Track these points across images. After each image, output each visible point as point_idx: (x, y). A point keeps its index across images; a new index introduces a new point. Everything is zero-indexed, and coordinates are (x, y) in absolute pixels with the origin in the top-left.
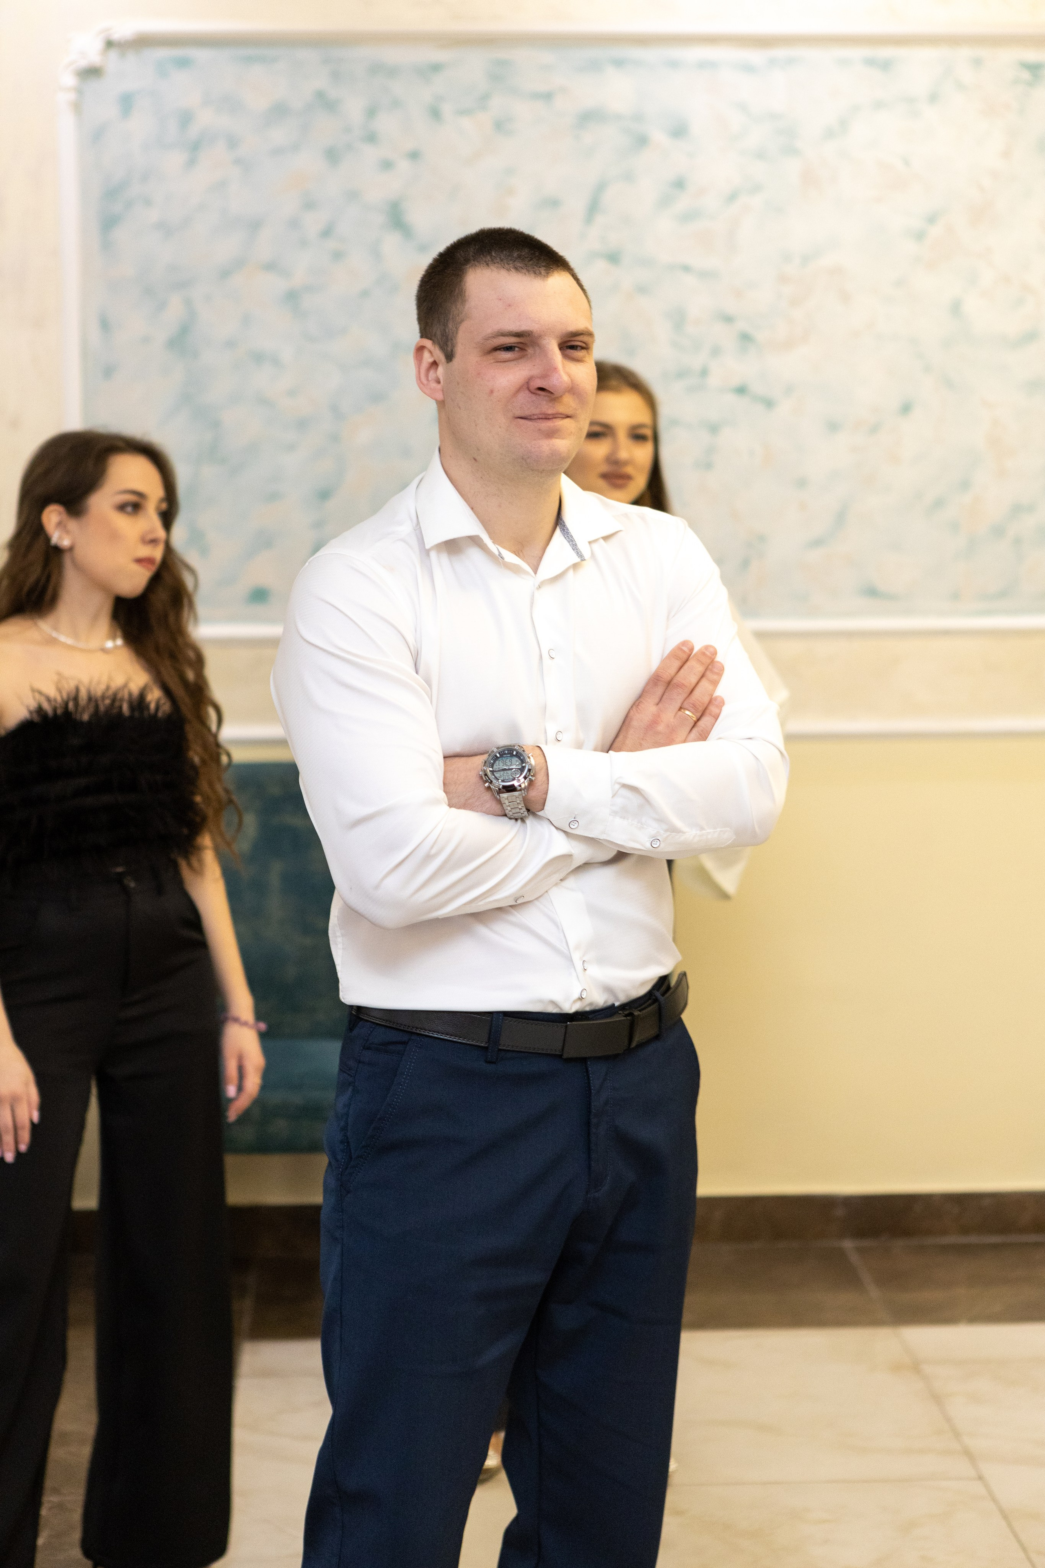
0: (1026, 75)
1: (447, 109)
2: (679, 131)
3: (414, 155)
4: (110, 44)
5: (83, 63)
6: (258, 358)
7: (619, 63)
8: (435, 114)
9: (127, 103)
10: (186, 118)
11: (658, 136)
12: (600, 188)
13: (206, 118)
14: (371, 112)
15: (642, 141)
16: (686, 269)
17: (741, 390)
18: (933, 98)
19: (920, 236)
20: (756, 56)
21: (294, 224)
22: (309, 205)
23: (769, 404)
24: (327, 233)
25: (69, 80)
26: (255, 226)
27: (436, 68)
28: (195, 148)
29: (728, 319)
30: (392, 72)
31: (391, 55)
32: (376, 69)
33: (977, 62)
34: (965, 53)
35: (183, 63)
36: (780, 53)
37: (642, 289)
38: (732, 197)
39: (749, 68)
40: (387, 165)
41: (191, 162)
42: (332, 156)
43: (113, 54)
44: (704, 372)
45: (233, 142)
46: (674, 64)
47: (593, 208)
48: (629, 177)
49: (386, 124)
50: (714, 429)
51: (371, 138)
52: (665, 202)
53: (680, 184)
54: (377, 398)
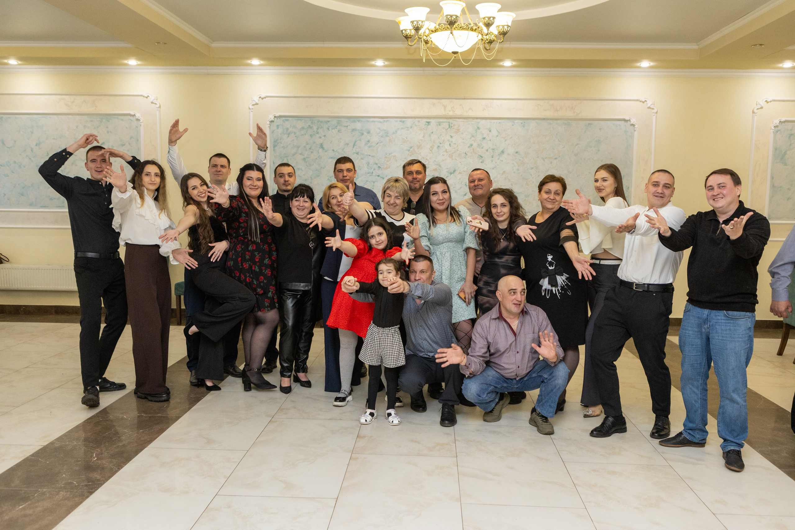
0: (427, 124)
1: (330, 128)
2: (369, 132)
3: (325, 136)
4: (275, 117)
5: (271, 120)
6: (299, 169)
7: (359, 121)
8: (328, 129)
9: (278, 126)
10: (287, 129)
11: (365, 133)
12: (356, 141)
13: (290, 129)
14: (318, 129)
15: (363, 134)
16: (370, 155)
17: (379, 176)
18: (411, 127)
19: (409, 150)
20: (381, 120)
21: (305, 147)
22: (307, 144)
23: (383, 178)
24: (310, 149)
25: (268, 123)
26: (298, 147)
27: (329, 121)
28: (289, 134)
29: (377, 164)
30: (321, 122)
31: (321, 119)
32: (319, 121)
33: (419, 121)
34: (417, 120)
35: (287, 120)
36: (386, 120)
37: (362, 159)
38: (377, 144)
39: (381, 122)
40: (320, 137)
41: (288, 136)
42: (311, 136)
43: (276, 118)
44: (372, 173)
45: (295, 133)
46: (368, 121)
47: (354, 145)
48: (360, 140)
49: (320, 131)
50: (374, 182)
51: (318, 133)
52: (366, 144)
53: (369, 141)
54: (318, 176)
